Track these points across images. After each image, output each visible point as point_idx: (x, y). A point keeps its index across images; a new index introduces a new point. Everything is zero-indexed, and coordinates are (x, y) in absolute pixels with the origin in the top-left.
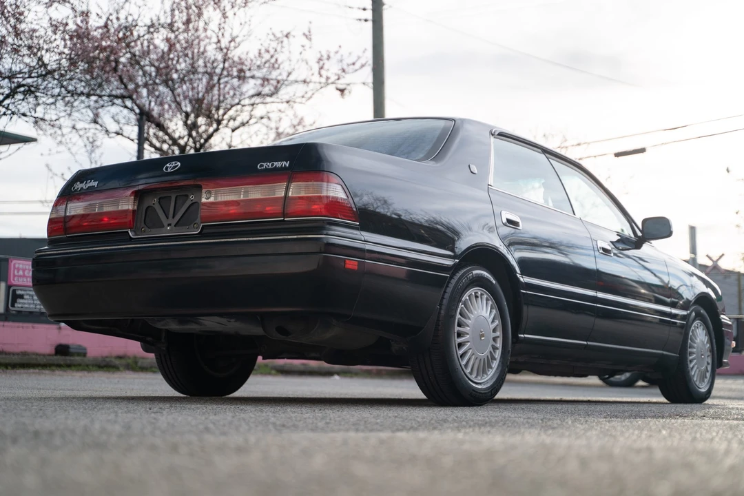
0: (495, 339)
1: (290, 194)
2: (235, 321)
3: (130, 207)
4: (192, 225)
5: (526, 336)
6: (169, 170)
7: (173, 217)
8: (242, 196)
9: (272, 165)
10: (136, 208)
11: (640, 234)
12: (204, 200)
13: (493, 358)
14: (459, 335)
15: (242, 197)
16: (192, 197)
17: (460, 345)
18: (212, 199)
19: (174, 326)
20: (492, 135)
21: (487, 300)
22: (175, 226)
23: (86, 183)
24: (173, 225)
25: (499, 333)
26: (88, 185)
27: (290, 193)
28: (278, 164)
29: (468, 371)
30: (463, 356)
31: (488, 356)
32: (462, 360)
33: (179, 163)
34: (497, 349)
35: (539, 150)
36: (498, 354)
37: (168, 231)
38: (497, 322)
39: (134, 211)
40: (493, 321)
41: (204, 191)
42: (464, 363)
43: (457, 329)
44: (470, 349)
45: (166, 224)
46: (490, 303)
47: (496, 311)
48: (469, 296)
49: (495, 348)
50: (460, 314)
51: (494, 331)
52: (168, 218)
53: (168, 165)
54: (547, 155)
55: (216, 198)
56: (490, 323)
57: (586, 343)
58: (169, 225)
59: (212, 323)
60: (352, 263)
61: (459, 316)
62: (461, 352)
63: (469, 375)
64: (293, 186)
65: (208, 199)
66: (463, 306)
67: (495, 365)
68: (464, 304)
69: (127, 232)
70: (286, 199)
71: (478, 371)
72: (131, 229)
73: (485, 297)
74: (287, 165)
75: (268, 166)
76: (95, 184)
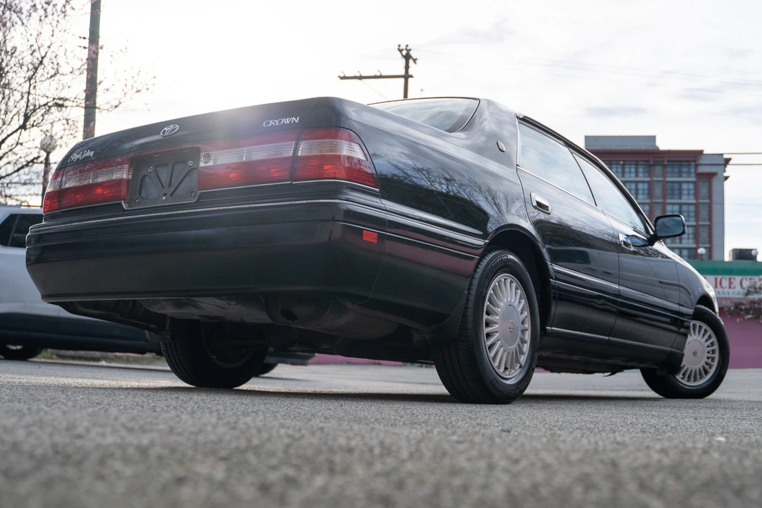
0: (523, 331)
1: (299, 154)
2: (237, 304)
3: (125, 176)
4: (189, 194)
5: (553, 328)
6: (167, 134)
7: (170, 186)
8: (244, 157)
9: (280, 122)
10: (130, 177)
11: (652, 233)
12: (202, 164)
13: (522, 353)
14: (487, 325)
15: (244, 159)
16: (190, 163)
17: (488, 335)
18: (211, 163)
19: (170, 311)
21: (516, 289)
22: (171, 195)
23: (82, 154)
24: (169, 195)
25: (528, 325)
26: (84, 155)
27: (300, 152)
28: (287, 121)
29: (496, 364)
30: (491, 347)
31: (516, 350)
32: (490, 352)
33: (177, 126)
34: (526, 342)
35: (562, 142)
36: (526, 348)
37: (164, 200)
38: (526, 313)
39: (128, 181)
40: (522, 313)
41: (203, 154)
42: (492, 355)
43: (485, 317)
44: (499, 340)
46: (519, 292)
47: (525, 302)
48: (498, 282)
49: (523, 341)
50: (489, 301)
51: (523, 323)
52: (164, 187)
53: (165, 129)
54: (570, 148)
55: (215, 161)
56: (519, 314)
57: (607, 338)
58: (165, 195)
59: (210, 306)
60: (370, 235)
61: (488, 303)
62: (489, 343)
63: (496, 369)
64: (303, 144)
65: (207, 162)
66: (492, 292)
67: (523, 359)
68: (493, 289)
69: (121, 204)
70: (295, 158)
71: (506, 365)
72: (125, 200)
73: (514, 285)
74: (297, 121)
75: (275, 123)
76: (91, 154)
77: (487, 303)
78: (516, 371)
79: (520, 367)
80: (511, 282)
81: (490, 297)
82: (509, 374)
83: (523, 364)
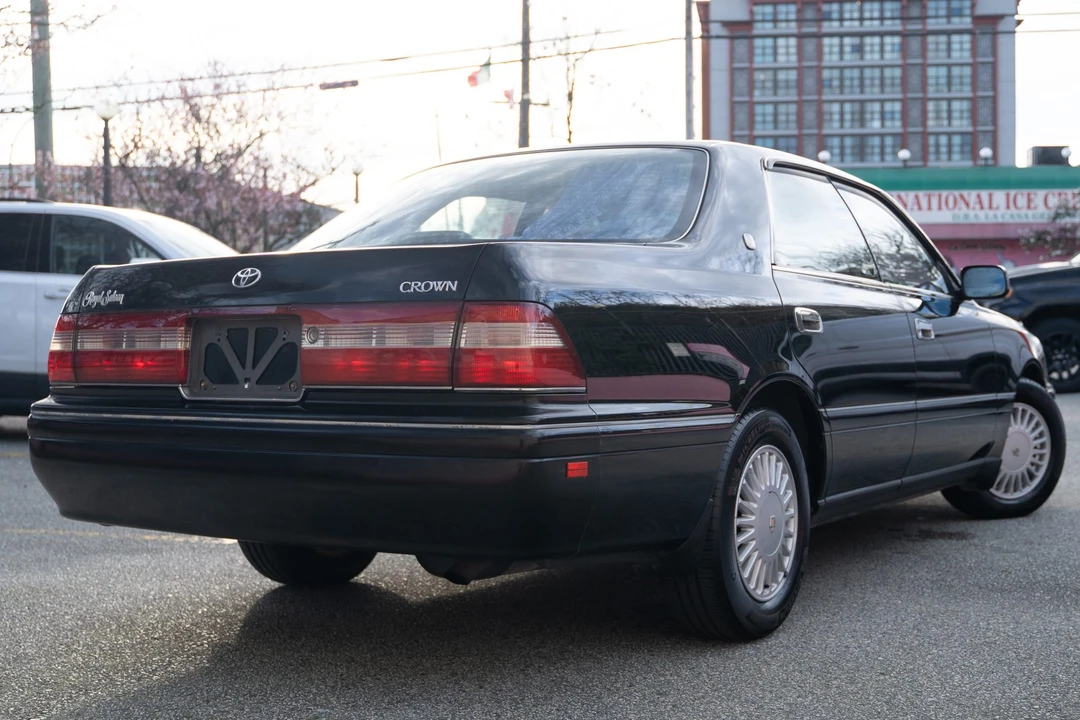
0: (788, 522)
1: (462, 345)
3: (180, 346)
4: (287, 384)
5: (828, 499)
6: (242, 285)
7: (253, 368)
8: (374, 341)
9: (427, 286)
10: (188, 345)
12: (306, 344)
13: (787, 553)
14: (739, 531)
15: (374, 344)
16: (284, 334)
17: (741, 547)
18: (320, 344)
20: (766, 169)
21: (778, 461)
22: (257, 383)
23: (105, 295)
24: (254, 381)
25: (793, 511)
26: (109, 299)
27: (463, 342)
28: (438, 286)
29: (752, 586)
31: (779, 552)
33: (258, 272)
34: (791, 536)
35: (824, 178)
36: (791, 544)
37: (247, 390)
38: (790, 493)
39: (186, 352)
40: (785, 493)
41: (305, 327)
43: (737, 521)
44: (753, 539)
45: (241, 378)
46: (781, 465)
47: (790, 476)
48: (753, 463)
50: (741, 497)
51: (787, 509)
52: (244, 367)
53: (239, 274)
54: (834, 183)
55: (327, 340)
56: (782, 497)
57: (899, 481)
58: (247, 380)
60: (578, 468)
62: (742, 559)
63: (752, 593)
64: (467, 329)
65: (314, 342)
66: (745, 482)
67: (788, 562)
68: (747, 478)
69: (177, 388)
70: (455, 352)
71: (765, 581)
72: (183, 383)
73: (774, 458)
74: (454, 289)
75: (420, 288)
76: (120, 298)
77: (739, 500)
78: (778, 584)
79: (785, 576)
80: (770, 454)
81: (742, 490)
82: (771, 593)
83: (788, 570)
